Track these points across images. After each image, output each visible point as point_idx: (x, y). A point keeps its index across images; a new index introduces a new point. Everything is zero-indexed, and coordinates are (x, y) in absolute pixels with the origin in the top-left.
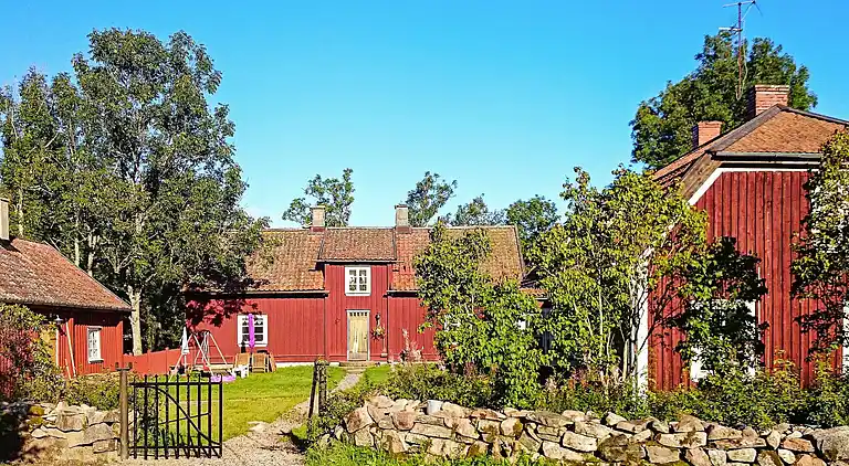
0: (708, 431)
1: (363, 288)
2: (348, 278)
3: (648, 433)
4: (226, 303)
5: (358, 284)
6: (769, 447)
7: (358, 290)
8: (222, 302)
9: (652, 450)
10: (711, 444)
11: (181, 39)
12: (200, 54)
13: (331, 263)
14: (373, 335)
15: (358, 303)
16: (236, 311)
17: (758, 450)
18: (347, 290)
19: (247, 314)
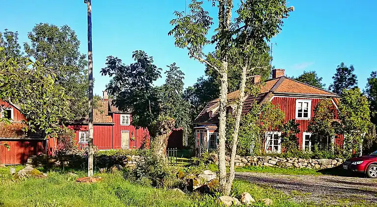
0: (298, 159)
1: (127, 123)
2: (121, 119)
3: (286, 160)
4: (74, 127)
5: (125, 121)
6: (310, 163)
7: (125, 123)
8: (73, 126)
9: (287, 163)
10: (299, 162)
11: (65, 28)
12: (72, 34)
13: (115, 113)
14: (131, 140)
15: (125, 128)
16: (79, 130)
17: (308, 163)
18: (121, 123)
19: (83, 131)
